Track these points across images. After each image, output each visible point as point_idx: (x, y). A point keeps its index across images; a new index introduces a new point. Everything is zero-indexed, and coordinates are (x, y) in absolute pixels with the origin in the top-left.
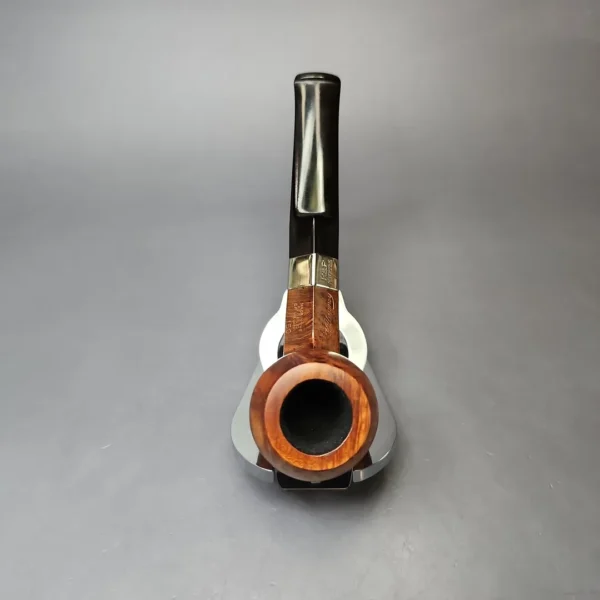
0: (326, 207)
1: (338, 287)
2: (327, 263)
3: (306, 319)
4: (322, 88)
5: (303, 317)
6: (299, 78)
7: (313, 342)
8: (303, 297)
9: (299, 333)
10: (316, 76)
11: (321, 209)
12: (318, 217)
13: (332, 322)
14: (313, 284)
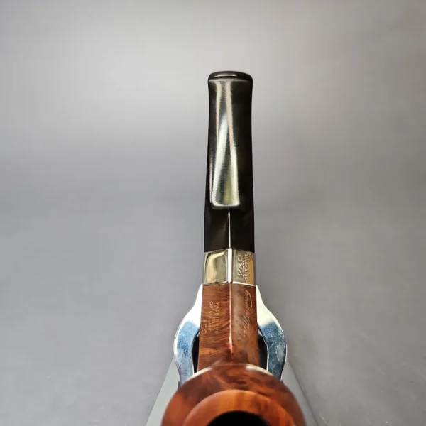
0: (241, 200)
1: (255, 284)
2: (244, 258)
3: (223, 320)
4: (234, 86)
5: (220, 317)
6: (212, 76)
7: (231, 347)
8: (219, 294)
9: (215, 335)
10: (229, 75)
11: (236, 202)
12: (233, 209)
13: (251, 322)
14: (230, 280)
